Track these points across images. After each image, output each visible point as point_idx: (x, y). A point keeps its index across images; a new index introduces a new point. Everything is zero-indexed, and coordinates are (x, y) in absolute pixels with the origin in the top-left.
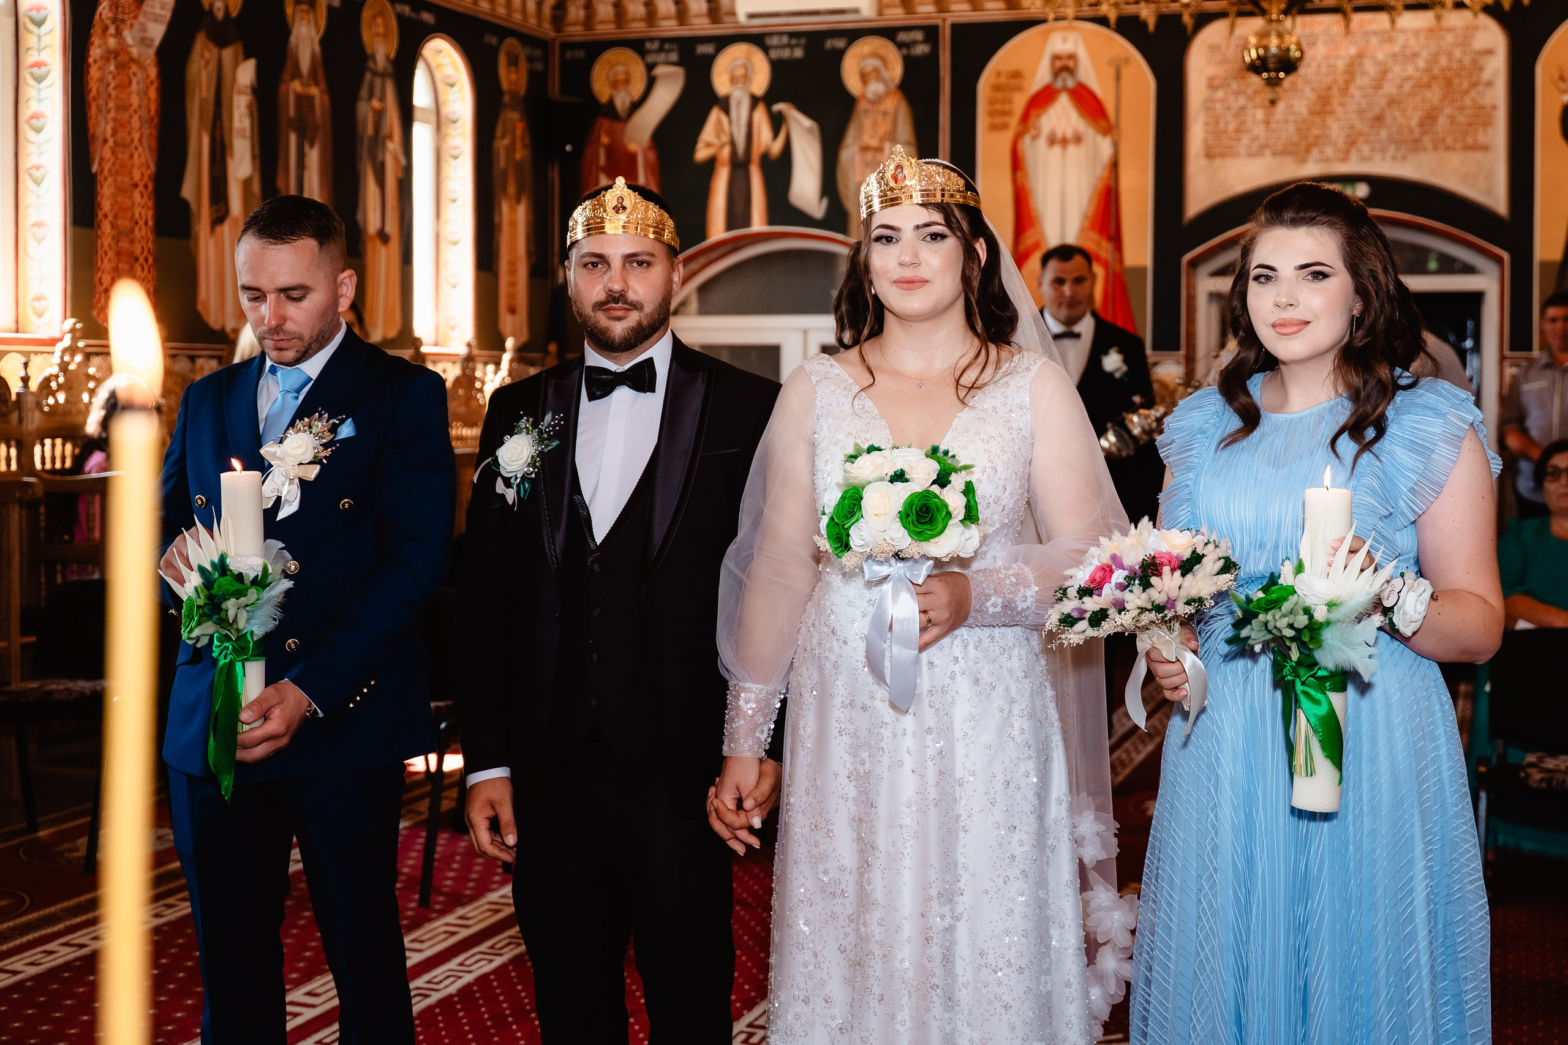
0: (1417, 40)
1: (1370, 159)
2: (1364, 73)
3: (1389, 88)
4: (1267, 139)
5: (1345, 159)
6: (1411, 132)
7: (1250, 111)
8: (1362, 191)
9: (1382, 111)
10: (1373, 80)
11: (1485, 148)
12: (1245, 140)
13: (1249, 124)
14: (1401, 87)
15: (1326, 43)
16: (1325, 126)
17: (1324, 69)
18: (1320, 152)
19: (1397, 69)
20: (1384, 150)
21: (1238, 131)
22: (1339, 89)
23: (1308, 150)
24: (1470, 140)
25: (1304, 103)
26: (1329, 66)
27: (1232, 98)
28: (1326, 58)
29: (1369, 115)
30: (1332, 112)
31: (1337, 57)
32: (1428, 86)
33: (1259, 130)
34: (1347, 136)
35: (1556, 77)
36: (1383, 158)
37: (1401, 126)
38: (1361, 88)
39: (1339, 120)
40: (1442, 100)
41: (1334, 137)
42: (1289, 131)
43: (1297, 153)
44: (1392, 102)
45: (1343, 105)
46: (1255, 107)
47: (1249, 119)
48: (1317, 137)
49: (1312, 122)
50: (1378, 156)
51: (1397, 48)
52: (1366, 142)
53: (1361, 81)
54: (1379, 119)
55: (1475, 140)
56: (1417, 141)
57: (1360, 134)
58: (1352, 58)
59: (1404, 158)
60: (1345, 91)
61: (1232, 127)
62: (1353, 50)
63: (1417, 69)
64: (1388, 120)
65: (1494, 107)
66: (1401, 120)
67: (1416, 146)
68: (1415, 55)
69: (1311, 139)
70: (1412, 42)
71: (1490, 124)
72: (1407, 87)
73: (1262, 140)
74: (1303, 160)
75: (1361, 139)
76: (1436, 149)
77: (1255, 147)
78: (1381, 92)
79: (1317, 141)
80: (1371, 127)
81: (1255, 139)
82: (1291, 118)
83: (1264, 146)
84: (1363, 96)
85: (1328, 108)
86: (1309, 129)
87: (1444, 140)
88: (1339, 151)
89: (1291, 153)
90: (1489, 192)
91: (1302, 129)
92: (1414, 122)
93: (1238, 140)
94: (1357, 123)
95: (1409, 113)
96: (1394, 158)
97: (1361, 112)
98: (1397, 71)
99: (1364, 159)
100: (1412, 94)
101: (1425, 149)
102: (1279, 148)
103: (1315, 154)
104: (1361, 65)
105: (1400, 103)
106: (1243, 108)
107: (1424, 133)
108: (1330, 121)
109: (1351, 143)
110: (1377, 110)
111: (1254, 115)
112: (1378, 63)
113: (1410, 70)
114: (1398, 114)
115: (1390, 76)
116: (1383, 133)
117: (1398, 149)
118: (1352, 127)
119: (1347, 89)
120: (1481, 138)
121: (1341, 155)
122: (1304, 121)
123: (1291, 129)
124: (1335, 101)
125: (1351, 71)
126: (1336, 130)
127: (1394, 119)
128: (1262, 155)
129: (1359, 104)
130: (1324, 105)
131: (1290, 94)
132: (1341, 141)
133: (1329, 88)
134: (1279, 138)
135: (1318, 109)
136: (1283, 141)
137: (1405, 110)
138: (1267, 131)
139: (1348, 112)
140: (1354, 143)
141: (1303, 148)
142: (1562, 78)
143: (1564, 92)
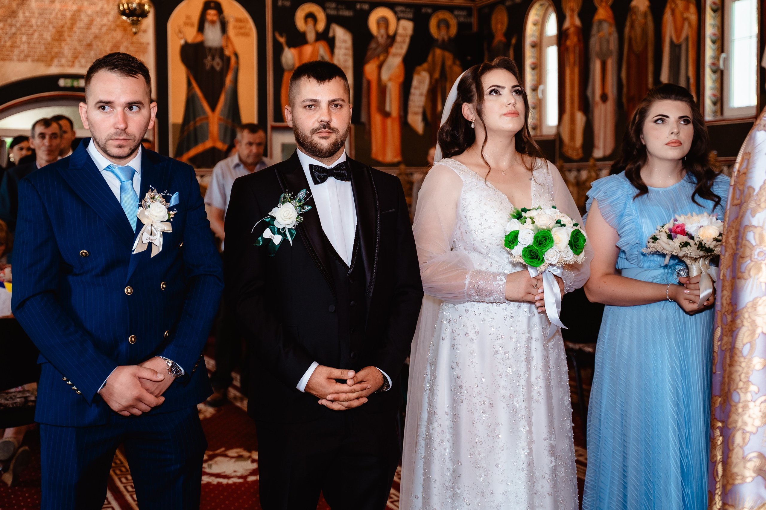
0: (108, 5)
2: (81, 20)
3: (95, 29)
4: (29, 52)
5: (72, 66)
7: (19, 36)
9: (91, 42)
10: (86, 24)
12: (16, 52)
13: (18, 43)
14: (101, 29)
15: (60, 2)
16: (61, 47)
17: (59, 16)
18: (59, 61)
19: (98, 19)
21: (12, 46)
22: (68, 28)
23: (52, 59)
25: (49, 33)
26: (62, 15)
27: (8, 28)
28: (60, 10)
29: (84, 43)
30: (65, 40)
31: (66, 10)
32: (115, 30)
33: (24, 47)
34: (73, 54)
35: (177, 30)
37: (101, 50)
38: (79, 28)
39: (68, 44)
40: (122, 38)
41: (66, 54)
42: (41, 49)
43: (46, 61)
44: (96, 37)
45: (70, 36)
46: (22, 34)
47: (18, 40)
48: (57, 53)
49: (54, 45)
51: (98, 8)
52: (83, 57)
53: (79, 24)
54: (90, 45)
57: (80, 53)
58: (74, 11)
60: (71, 29)
61: (8, 44)
62: (75, 8)
63: (109, 21)
64: (95, 47)
65: (148, 44)
66: (100, 47)
68: (108, 13)
69: (53, 54)
70: (106, 6)
71: (146, 52)
72: (104, 29)
73: (26, 52)
74: (49, 65)
75: (80, 56)
77: (22, 56)
78: (90, 31)
79: (58, 55)
80: (86, 49)
81: (23, 51)
82: (42, 42)
83: (27, 56)
84: (81, 33)
85: (62, 38)
86: (52, 48)
88: (69, 61)
89: (43, 61)
91: (49, 47)
92: (108, 48)
93: (13, 51)
94: (78, 47)
95: (105, 43)
97: (80, 41)
98: (98, 21)
100: (107, 33)
102: (36, 58)
103: (56, 62)
104: (80, 16)
105: (101, 38)
106: (14, 34)
108: (63, 45)
110: (88, 41)
111: (21, 38)
112: (88, 16)
113: (105, 21)
114: (99, 44)
115: (95, 23)
116: (92, 53)
118: (75, 49)
119: (72, 28)
121: (70, 64)
122: (49, 44)
124: (66, 34)
125: (74, 18)
126: (67, 50)
127: (98, 46)
128: (26, 61)
129: (79, 37)
130: (60, 36)
131: (41, 28)
132: (70, 56)
133: (62, 27)
134: (36, 52)
135: (57, 37)
136: (38, 53)
137: (103, 42)
138: (28, 48)
139: (73, 41)
140: (76, 57)
141: (49, 58)
142: (180, 32)
143: (182, 38)
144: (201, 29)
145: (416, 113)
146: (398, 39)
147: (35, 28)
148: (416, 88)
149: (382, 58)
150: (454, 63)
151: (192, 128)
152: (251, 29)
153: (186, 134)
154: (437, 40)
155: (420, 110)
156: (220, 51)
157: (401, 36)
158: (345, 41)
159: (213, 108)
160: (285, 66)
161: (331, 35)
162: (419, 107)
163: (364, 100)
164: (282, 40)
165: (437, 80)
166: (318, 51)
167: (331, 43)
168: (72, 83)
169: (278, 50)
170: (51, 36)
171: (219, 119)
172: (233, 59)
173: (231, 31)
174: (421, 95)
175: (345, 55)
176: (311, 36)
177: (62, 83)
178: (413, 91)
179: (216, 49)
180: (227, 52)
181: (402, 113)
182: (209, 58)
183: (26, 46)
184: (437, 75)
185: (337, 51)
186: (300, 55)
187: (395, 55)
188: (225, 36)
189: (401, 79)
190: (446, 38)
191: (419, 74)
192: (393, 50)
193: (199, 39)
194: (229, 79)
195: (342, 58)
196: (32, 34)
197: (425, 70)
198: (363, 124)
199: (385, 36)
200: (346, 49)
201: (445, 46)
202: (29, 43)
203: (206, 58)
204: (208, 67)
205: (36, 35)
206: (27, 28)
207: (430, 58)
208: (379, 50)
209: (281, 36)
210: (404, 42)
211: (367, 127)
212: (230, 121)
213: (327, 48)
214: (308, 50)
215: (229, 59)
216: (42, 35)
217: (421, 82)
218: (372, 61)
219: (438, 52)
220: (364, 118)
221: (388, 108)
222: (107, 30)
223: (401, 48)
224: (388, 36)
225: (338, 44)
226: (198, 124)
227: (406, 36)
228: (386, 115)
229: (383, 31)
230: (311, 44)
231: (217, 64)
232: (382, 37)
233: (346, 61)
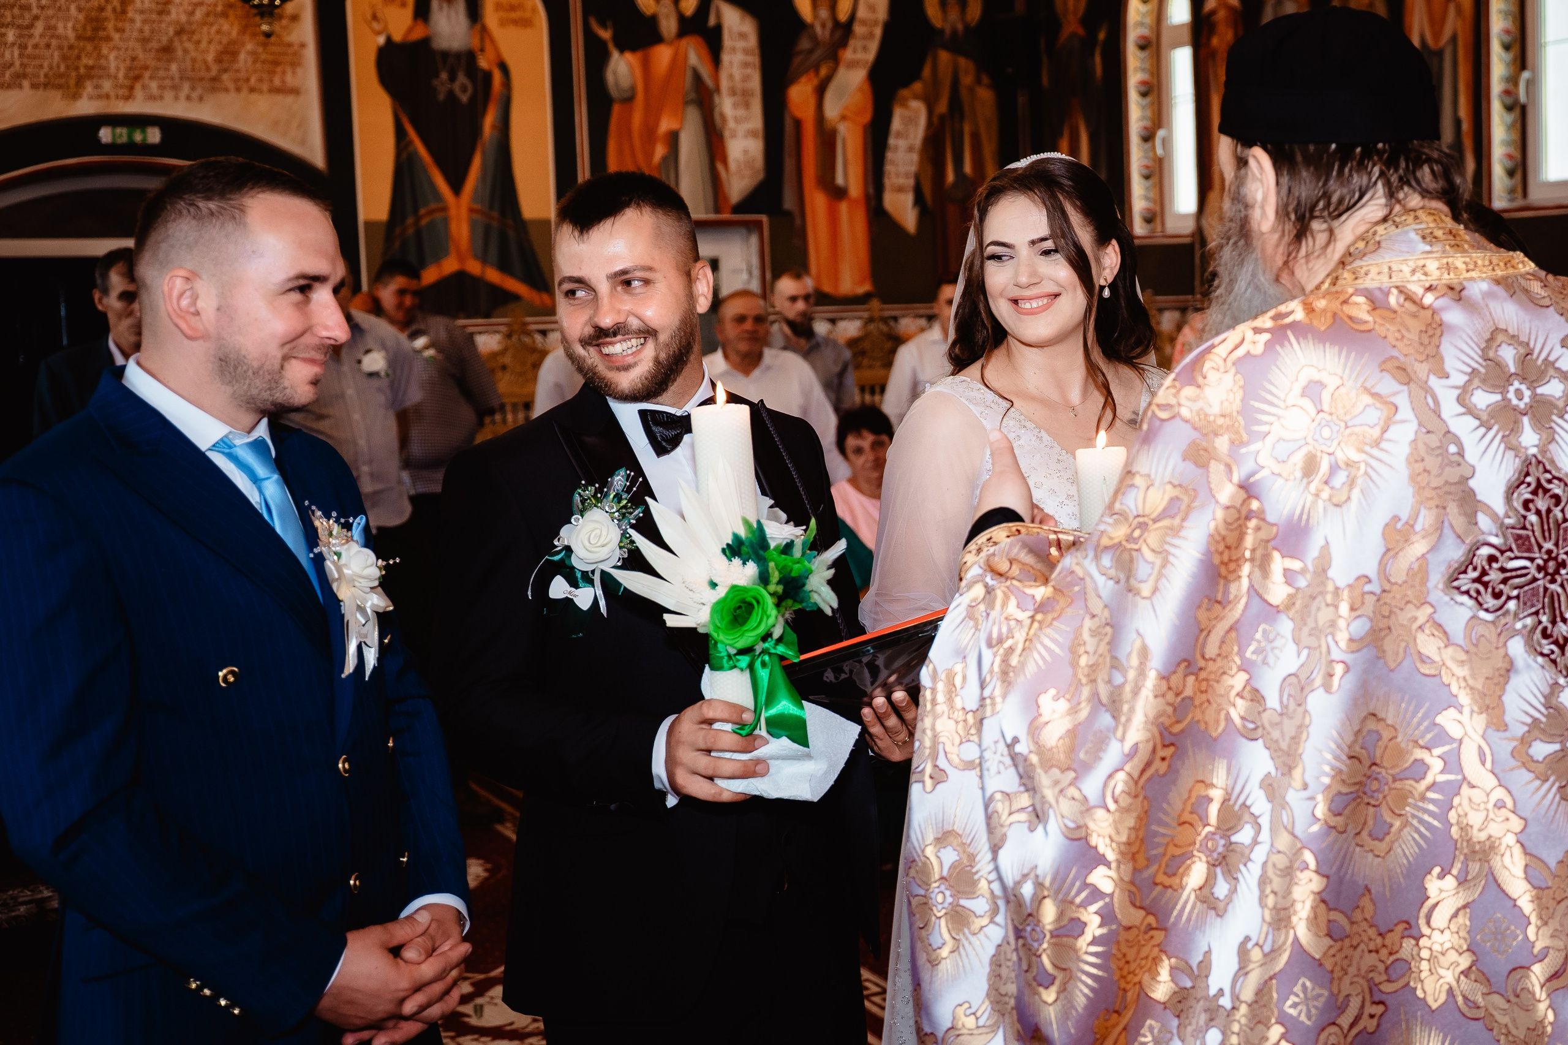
1: (161, 98)
3: (177, 14)
4: (24, 66)
5: (128, 97)
6: (208, 69)
8: (154, 136)
9: (171, 41)
11: (295, 91)
16: (100, 56)
20: (175, 88)
22: (114, 10)
23: (80, 83)
24: (277, 82)
25: (70, 25)
29: (154, 45)
30: (108, 39)
33: (12, 55)
34: (130, 69)
35: (369, 16)
36: (176, 98)
37: (194, 60)
38: (142, 12)
39: (119, 49)
40: (242, 33)
41: (113, 70)
42: (53, 59)
43: (67, 87)
44: (181, 31)
45: (118, 30)
48: (92, 68)
49: (83, 49)
50: (169, 95)
52: (151, 78)
54: (167, 50)
55: (283, 82)
56: (214, 79)
57: (146, 68)
59: (201, 99)
60: (121, 13)
64: (180, 53)
65: (303, 45)
66: (193, 54)
67: (214, 85)
69: (82, 70)
71: (299, 64)
72: (199, 14)
73: (17, 67)
74: (76, 97)
75: (147, 74)
76: (238, 90)
77: (8, 76)
78: (167, 19)
79: (91, 73)
80: (159, 60)
81: (12, 65)
83: (19, 77)
84: (144, 22)
85: (101, 34)
86: (79, 57)
87: (248, 80)
88: (121, 87)
89: (59, 87)
90: (303, 142)
91: (72, 55)
92: (210, 58)
94: (141, 56)
95: (204, 45)
96: (188, 98)
97: (144, 41)
99: (152, 98)
100: (206, 23)
101: (226, 90)
102: (41, 79)
103: (89, 89)
105: (193, 32)
107: (225, 71)
108: (105, 51)
109: (135, 77)
110: (164, 40)
114: (189, 45)
116: (174, 67)
117: (193, 88)
118: (134, 59)
119: (124, 12)
120: (290, 80)
121: (123, 92)
122: (71, 47)
123: (56, 54)
124: (110, 25)
126: (113, 61)
127: (186, 51)
128: (20, 87)
129: (141, 31)
130: (96, 30)
131: (50, 12)
132: (121, 75)
133: (101, 9)
134: (41, 66)
135: (89, 33)
136: (46, 69)
137: (198, 42)
138: (21, 56)
139: (129, 39)
140: (138, 78)
141: (72, 82)
142: (375, 17)
143: (379, 33)
144: (422, 11)
145: (900, 189)
146: (858, 29)
147: (35, 11)
148: (899, 135)
149: (823, 72)
150: (978, 81)
151: (411, 231)
152: (534, 10)
153: (397, 244)
154: (941, 32)
155: (911, 182)
156: (468, 58)
157: (864, 23)
158: (743, 36)
159: (457, 187)
160: (614, 92)
161: (712, 21)
162: (907, 175)
163: (789, 163)
164: (606, 34)
165: (942, 118)
166: (686, 58)
167: (713, 41)
168: (130, 136)
169: (597, 58)
170: (74, 29)
171: (471, 210)
172: (497, 77)
173: (491, 17)
174: (911, 149)
175: (746, 65)
176: (669, 25)
177: (105, 135)
178: (892, 141)
179: (458, 55)
180: (483, 63)
181: (871, 191)
182: (444, 76)
183: (16, 53)
184: (942, 107)
185: (726, 58)
186: (646, 65)
187: (852, 65)
188: (478, 27)
189: (867, 117)
190: (960, 27)
191: (904, 105)
192: (848, 54)
193: (418, 33)
194: (489, 121)
195: (737, 73)
196: (31, 26)
197: (916, 97)
198: (788, 214)
199: (829, 25)
200: (746, 52)
201: (956, 44)
202: (26, 47)
203: (437, 75)
204: (441, 97)
205: (39, 27)
206: (16, 11)
207: (927, 71)
208: (818, 53)
209: (604, 26)
210: (871, 36)
211: (798, 222)
212: (495, 214)
213: (705, 52)
214: (663, 55)
215: (488, 76)
216: (55, 28)
217: (910, 121)
218: (804, 79)
219: (944, 56)
220: (789, 202)
221: (840, 180)
222: (208, 14)
223: (865, 49)
224: (837, 24)
225: (727, 41)
226: (424, 222)
227: (876, 23)
228: (838, 194)
229: (824, 13)
230: (670, 43)
231: (462, 88)
232: (823, 26)
233: (746, 78)
